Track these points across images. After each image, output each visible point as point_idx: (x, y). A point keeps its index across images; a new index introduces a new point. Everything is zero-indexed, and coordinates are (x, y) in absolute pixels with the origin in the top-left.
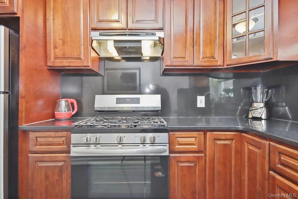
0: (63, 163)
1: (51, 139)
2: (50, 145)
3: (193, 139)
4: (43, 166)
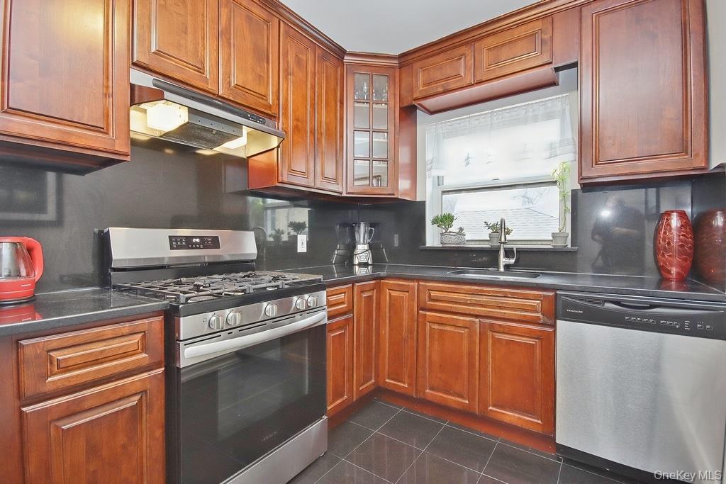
0: (137, 398)
1: (98, 348)
2: (97, 362)
3: (342, 296)
4: (80, 425)
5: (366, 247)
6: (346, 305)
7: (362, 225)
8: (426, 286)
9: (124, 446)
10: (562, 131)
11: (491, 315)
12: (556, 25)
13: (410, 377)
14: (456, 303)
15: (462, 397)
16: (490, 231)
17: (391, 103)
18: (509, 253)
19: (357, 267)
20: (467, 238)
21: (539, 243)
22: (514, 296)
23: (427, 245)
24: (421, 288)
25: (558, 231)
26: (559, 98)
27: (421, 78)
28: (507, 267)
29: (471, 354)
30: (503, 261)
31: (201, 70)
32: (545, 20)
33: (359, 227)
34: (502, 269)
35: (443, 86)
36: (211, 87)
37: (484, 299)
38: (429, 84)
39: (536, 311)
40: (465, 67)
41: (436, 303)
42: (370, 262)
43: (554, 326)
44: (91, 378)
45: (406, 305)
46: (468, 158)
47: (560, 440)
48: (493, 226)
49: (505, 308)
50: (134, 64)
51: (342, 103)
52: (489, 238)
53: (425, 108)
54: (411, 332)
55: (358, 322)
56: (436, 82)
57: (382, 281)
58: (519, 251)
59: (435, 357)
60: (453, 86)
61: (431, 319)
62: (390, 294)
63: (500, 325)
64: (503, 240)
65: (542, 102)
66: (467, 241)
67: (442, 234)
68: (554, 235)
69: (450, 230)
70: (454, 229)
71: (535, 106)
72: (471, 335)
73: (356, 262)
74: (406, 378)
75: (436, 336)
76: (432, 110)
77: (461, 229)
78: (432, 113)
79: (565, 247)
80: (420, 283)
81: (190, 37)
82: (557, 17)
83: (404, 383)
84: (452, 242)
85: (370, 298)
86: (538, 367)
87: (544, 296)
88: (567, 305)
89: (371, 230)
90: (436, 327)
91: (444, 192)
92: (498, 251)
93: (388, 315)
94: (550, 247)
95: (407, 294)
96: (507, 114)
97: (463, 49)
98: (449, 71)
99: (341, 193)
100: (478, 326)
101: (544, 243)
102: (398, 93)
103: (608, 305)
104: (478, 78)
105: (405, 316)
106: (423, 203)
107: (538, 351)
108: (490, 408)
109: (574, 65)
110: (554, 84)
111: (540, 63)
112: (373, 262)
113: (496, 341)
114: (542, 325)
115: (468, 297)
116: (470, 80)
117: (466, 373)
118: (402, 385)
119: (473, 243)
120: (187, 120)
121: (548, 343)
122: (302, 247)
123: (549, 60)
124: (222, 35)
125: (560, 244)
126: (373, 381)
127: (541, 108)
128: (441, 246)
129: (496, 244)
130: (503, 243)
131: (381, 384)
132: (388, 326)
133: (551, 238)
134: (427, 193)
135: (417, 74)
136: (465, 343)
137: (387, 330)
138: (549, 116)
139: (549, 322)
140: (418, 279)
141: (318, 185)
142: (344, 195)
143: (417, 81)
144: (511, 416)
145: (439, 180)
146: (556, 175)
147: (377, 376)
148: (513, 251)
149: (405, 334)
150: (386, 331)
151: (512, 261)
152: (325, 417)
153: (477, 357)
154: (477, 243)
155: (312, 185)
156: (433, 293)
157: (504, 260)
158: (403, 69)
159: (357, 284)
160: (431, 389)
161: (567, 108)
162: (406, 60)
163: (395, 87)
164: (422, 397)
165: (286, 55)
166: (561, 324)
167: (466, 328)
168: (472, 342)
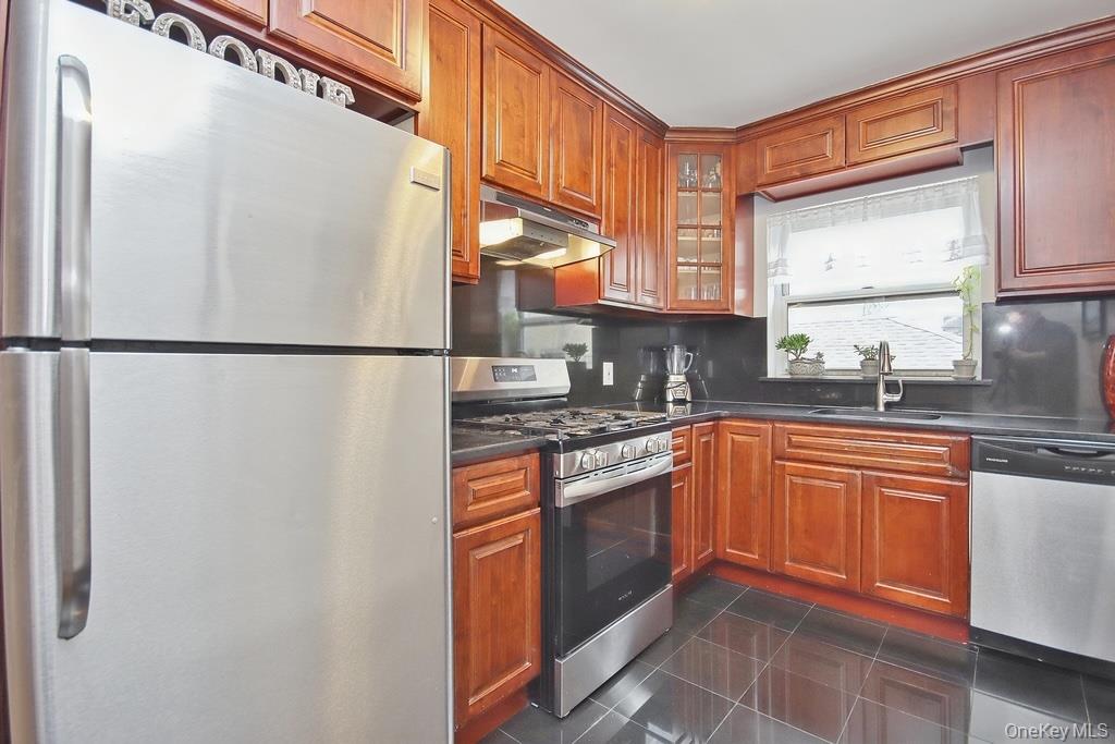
0: (521, 536)
5: (682, 378)
6: (684, 452)
7: (677, 349)
8: (785, 429)
9: (514, 584)
10: (968, 226)
11: (880, 466)
12: (963, 93)
13: (762, 545)
14: (828, 450)
15: (837, 571)
16: (862, 357)
17: (726, 190)
18: (891, 387)
19: (671, 405)
20: (827, 366)
21: (934, 373)
22: (910, 441)
23: (769, 376)
24: (777, 430)
25: (962, 358)
26: (963, 181)
27: (768, 158)
28: (888, 405)
29: (850, 515)
30: (883, 397)
31: (534, 176)
32: (948, 87)
33: (673, 351)
34: (881, 409)
35: (800, 169)
36: (542, 195)
37: (868, 444)
38: (780, 166)
39: (942, 461)
40: (834, 145)
41: (798, 451)
42: (689, 399)
43: (967, 479)
44: (494, 511)
45: (756, 454)
46: (831, 260)
47: (974, 622)
48: (866, 351)
49: (899, 457)
50: (482, 179)
51: (662, 193)
52: (860, 368)
53: (770, 196)
54: (763, 488)
55: (697, 473)
56: (791, 163)
57: (721, 422)
58: (906, 384)
59: (799, 520)
60: (816, 170)
61: (793, 472)
62: (733, 440)
63: (891, 479)
64: (886, 369)
65: (939, 186)
66: (827, 370)
67: (792, 362)
68: (956, 364)
69: (802, 355)
70: (810, 354)
71: (928, 193)
72: (848, 492)
73: (670, 398)
74: (756, 548)
75: (800, 493)
76: (776, 196)
77: (820, 355)
78: (777, 200)
79: (973, 379)
80: (777, 425)
81: (526, 140)
82: (964, 85)
83: (753, 554)
84: (805, 372)
85: (707, 442)
86: (944, 531)
87: (954, 442)
88: (986, 452)
89: (688, 357)
90: (799, 480)
91: (789, 305)
92: (875, 384)
93: (729, 466)
94: (951, 379)
95: (757, 438)
96: (887, 203)
97: (830, 122)
98: (808, 150)
99: (661, 309)
100: (859, 480)
101: (940, 373)
102: (733, 177)
103: (1041, 451)
104: (852, 160)
105: (755, 467)
106: (763, 321)
107: (945, 513)
108: (878, 584)
109: (990, 144)
110: (957, 163)
111: (941, 141)
112: (693, 397)
113: (884, 499)
114: (952, 478)
115: (845, 443)
116: (840, 161)
117: (842, 540)
118: (750, 556)
119: (834, 373)
120: (521, 234)
121: (959, 502)
122: (608, 379)
123: (953, 138)
124: (553, 132)
125: (964, 375)
126: (711, 550)
127: (937, 194)
128: (789, 377)
129: (871, 374)
130: (887, 374)
131: (720, 556)
132: (729, 480)
133: (953, 368)
134: (767, 306)
135: (763, 154)
136: (842, 502)
137: (729, 486)
138: (949, 203)
139: (961, 474)
140: (773, 420)
141: (639, 301)
142: (665, 311)
143: (763, 161)
144: (907, 594)
145: (784, 289)
146: (958, 283)
147: (715, 545)
148: (898, 384)
149: (754, 490)
150: (726, 486)
151: (897, 398)
152: (670, 586)
153: (859, 520)
154: (841, 373)
155: (633, 300)
156: (794, 439)
157: (885, 396)
158: (742, 146)
159: (696, 425)
160: (793, 560)
161: (975, 195)
162: (748, 135)
163: (730, 168)
164: (779, 570)
165: (608, 144)
166: (976, 476)
167: (843, 482)
168: (850, 500)
